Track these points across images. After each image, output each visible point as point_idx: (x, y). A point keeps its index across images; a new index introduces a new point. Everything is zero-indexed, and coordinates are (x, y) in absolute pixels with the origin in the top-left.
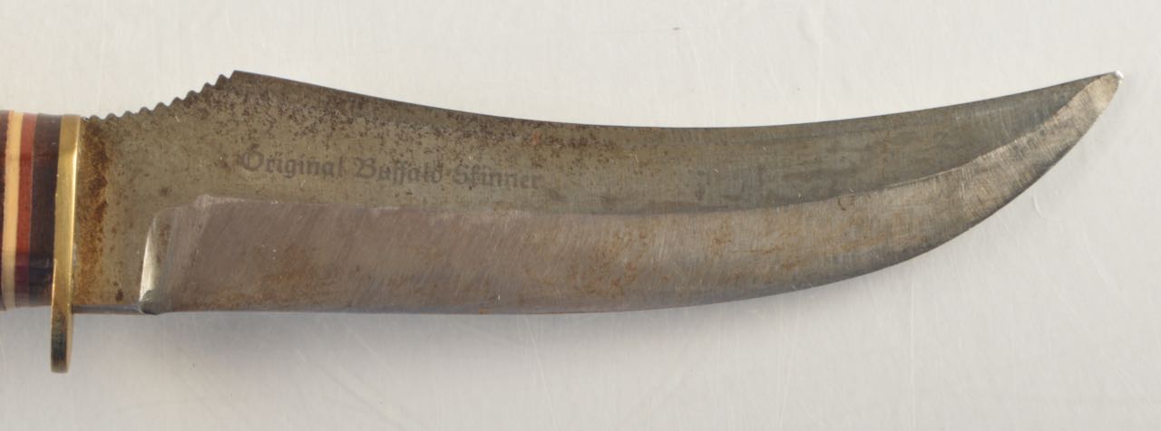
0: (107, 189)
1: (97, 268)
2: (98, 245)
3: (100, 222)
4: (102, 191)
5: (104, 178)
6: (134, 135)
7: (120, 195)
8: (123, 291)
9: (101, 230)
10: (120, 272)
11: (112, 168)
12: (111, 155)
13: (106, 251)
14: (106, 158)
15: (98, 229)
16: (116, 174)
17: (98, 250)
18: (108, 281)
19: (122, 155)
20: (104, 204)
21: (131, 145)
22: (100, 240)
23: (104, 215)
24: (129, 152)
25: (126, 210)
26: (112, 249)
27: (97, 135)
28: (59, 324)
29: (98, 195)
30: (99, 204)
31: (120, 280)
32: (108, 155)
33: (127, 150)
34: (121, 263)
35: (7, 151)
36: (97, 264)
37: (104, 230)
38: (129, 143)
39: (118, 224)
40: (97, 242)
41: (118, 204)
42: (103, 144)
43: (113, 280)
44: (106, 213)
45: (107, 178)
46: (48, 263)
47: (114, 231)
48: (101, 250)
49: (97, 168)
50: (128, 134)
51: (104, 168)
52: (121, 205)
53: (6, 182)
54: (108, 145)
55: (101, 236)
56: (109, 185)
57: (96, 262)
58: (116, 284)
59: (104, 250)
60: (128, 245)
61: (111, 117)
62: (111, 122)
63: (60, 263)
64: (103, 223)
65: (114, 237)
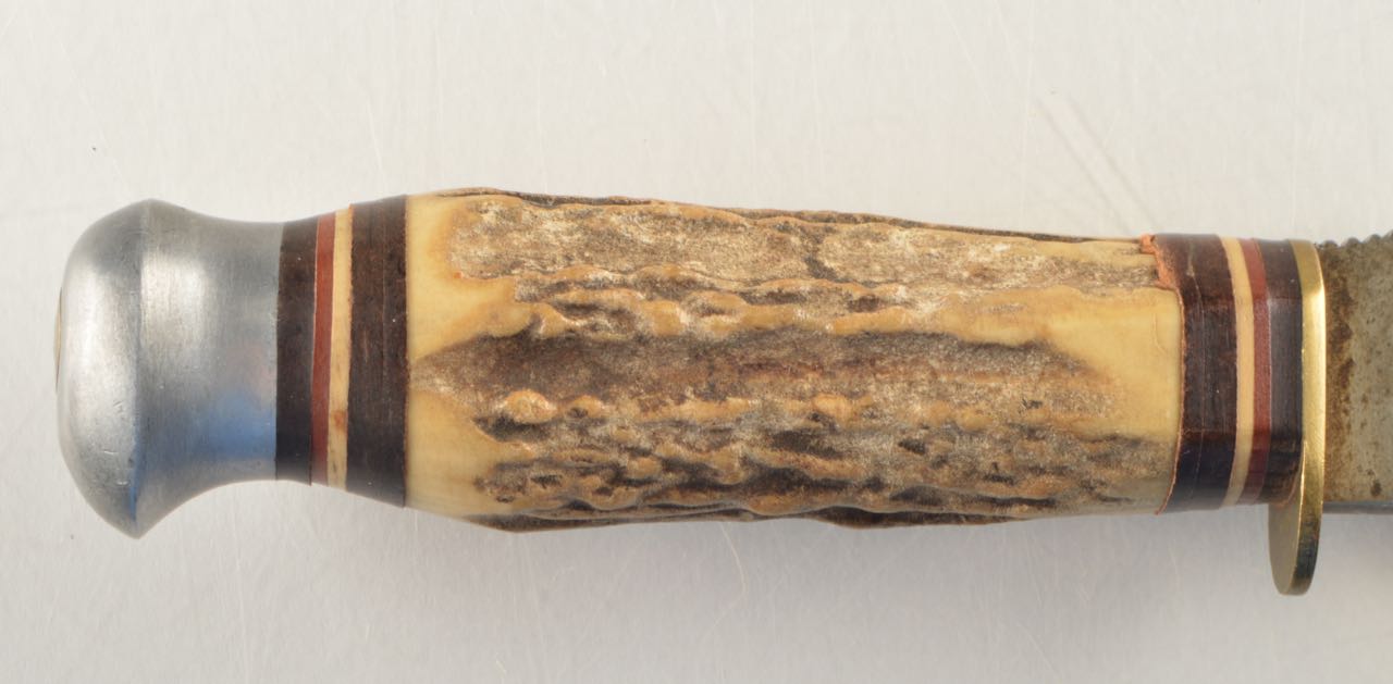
0: (1352, 342)
1: (1345, 452)
2: (1345, 419)
3: (1344, 387)
4: (1345, 345)
5: (1347, 327)
6: (1386, 268)
7: (1371, 350)
8: (1381, 482)
9: (1347, 399)
10: (1374, 456)
11: (1357, 313)
12: (1357, 295)
13: (1355, 427)
14: (1350, 300)
15: (1342, 398)
16: (1364, 321)
17: (1345, 426)
18: (1360, 469)
19: (1370, 295)
20: (1350, 363)
21: (1382, 282)
22: (1346, 412)
23: (1350, 378)
24: (1380, 291)
25: (1380, 371)
26: (1363, 425)
27: (1335, 268)
28: (1310, 529)
29: (1340, 350)
30: (1344, 362)
31: (1375, 466)
32: (1352, 295)
33: (1377, 287)
34: (1376, 444)
35: (1234, 291)
36: (1344, 447)
37: (1352, 398)
38: (1381, 278)
39: (1369, 391)
40: (1343, 415)
41: (1368, 362)
42: (1345, 280)
43: (1366, 467)
44: (1352, 375)
45: (1353, 327)
46: (1294, 445)
47: (1364, 400)
48: (1349, 426)
49: (1338, 313)
50: (1377, 266)
51: (1347, 314)
52: (1371, 365)
53: (1237, 333)
54: (1351, 281)
55: (1347, 406)
56: (1355, 336)
57: (1342, 443)
58: (1370, 473)
59: (1353, 425)
60: (1384, 419)
61: (1353, 244)
62: (1354, 250)
63: (1311, 445)
64: (1350, 389)
65: (1365, 407)
